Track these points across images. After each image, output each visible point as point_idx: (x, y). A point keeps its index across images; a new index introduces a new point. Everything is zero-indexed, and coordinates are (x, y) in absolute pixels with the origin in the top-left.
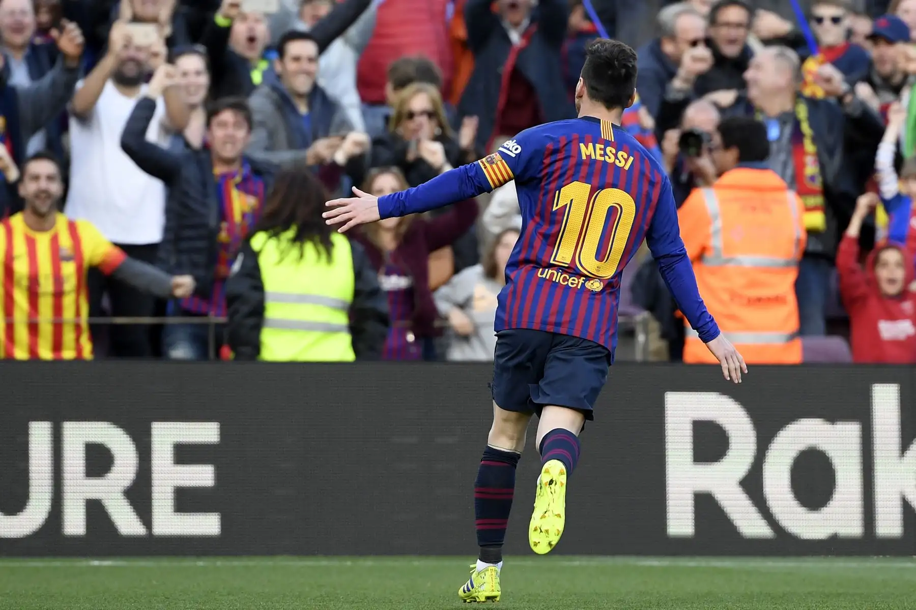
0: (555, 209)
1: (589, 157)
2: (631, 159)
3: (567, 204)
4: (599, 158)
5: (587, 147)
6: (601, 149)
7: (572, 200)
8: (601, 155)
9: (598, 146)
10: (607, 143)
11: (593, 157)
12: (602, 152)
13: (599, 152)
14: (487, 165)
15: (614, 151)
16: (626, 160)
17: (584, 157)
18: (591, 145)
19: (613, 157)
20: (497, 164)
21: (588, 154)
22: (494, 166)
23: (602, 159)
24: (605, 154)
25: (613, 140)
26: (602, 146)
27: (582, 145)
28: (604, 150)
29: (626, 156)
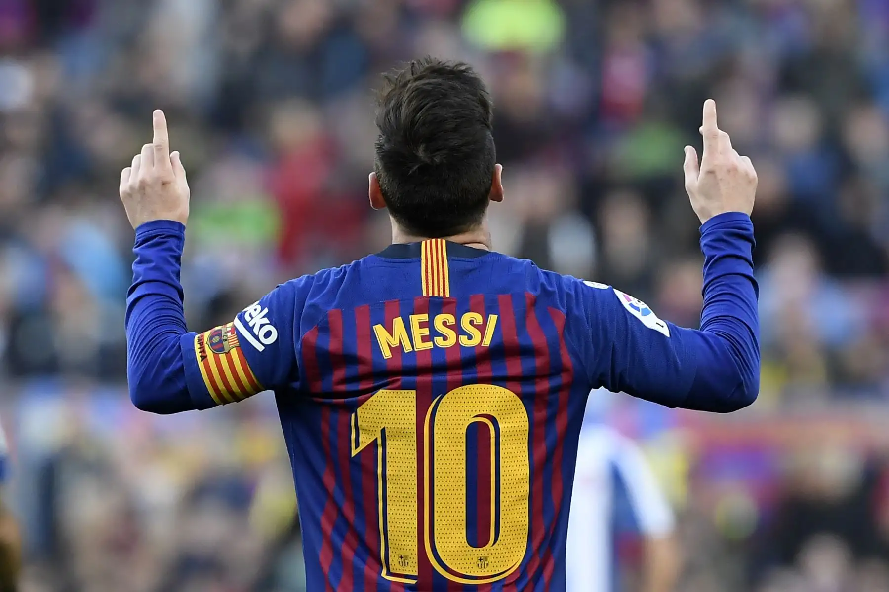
0: (354, 453)
1: (398, 350)
2: (493, 319)
3: (377, 439)
4: (420, 346)
5: (390, 330)
6: (422, 325)
7: (383, 431)
8: (424, 339)
9: (415, 319)
10: (435, 306)
11: (408, 348)
12: (426, 331)
13: (418, 332)
14: (209, 353)
15: (451, 319)
16: (482, 328)
17: (387, 354)
18: (398, 322)
19: (452, 335)
20: (228, 354)
21: (395, 343)
22: (223, 357)
23: (429, 345)
24: (434, 333)
25: (448, 295)
26: (425, 317)
27: (379, 329)
28: (430, 324)
29: (478, 318)
